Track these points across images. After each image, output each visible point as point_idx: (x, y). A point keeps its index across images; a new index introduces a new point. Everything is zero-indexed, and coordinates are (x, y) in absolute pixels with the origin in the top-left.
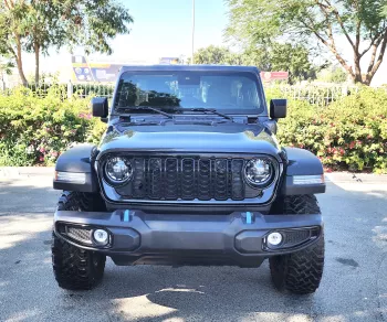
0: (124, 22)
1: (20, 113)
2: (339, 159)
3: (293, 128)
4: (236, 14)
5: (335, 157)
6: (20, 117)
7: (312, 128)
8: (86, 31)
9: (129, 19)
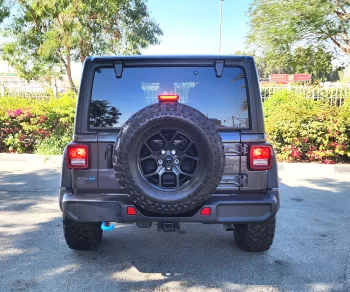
0: (156, 35)
1: (67, 112)
2: (342, 153)
3: (298, 124)
4: (256, 23)
5: (337, 151)
6: (66, 115)
7: (315, 124)
8: (123, 43)
9: (159, 32)
